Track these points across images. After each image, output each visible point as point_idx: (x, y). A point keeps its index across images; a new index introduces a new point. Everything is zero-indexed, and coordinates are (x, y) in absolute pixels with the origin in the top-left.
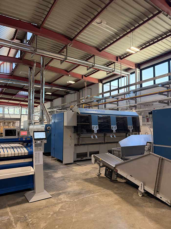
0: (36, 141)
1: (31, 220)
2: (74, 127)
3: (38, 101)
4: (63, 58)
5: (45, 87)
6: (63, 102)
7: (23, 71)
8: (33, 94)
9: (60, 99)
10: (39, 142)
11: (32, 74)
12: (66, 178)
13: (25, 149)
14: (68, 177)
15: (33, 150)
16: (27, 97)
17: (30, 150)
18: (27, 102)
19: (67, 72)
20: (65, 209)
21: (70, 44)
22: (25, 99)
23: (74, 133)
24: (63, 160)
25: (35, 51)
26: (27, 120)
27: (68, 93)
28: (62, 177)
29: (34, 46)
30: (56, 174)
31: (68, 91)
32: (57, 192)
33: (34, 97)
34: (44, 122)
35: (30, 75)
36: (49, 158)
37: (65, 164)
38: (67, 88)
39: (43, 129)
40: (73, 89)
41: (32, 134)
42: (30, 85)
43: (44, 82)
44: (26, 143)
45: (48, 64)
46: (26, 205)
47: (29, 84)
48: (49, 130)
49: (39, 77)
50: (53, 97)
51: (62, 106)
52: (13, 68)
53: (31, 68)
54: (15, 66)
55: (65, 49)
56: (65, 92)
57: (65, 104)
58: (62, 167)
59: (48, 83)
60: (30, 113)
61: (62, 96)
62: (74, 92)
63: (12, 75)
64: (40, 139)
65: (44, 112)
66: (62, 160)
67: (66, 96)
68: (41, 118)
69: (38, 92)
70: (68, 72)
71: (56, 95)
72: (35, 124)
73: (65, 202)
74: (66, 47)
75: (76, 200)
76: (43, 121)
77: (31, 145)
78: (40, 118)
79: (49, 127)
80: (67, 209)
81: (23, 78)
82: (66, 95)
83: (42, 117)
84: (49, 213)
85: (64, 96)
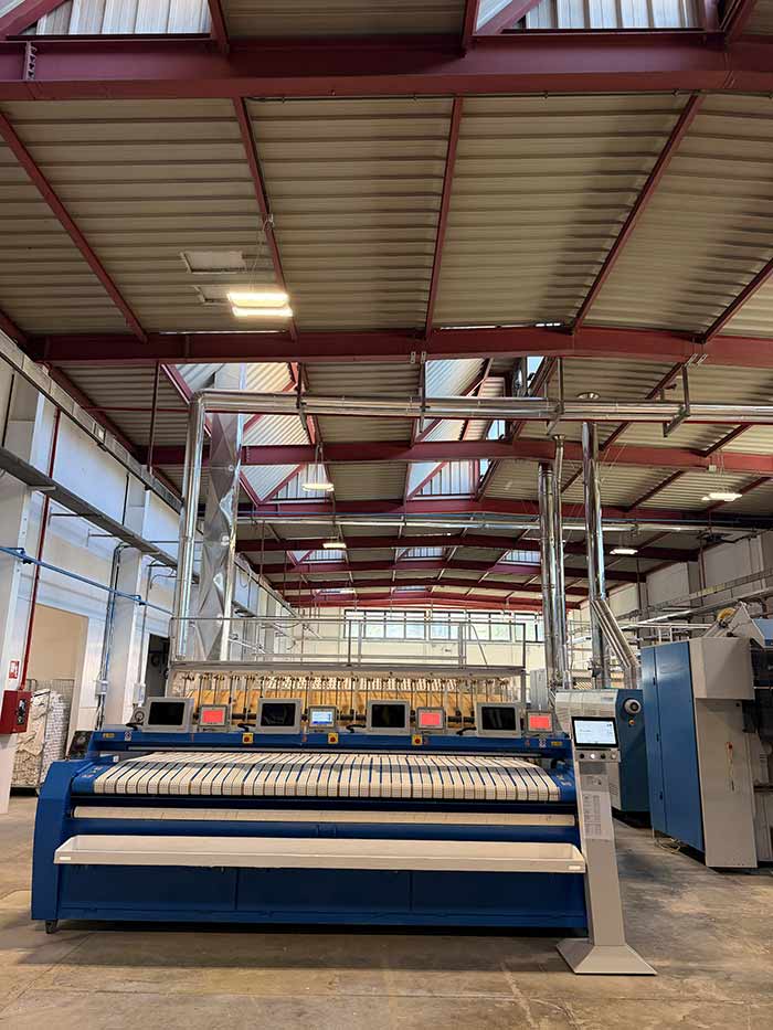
0: (583, 752)
1: (582, 1021)
2: (745, 704)
3: (580, 584)
4: (672, 415)
5: (605, 529)
6: (697, 582)
7: (519, 479)
8: (558, 558)
9: (680, 569)
10: (593, 756)
11: (550, 487)
12: (719, 921)
13: (547, 778)
14: (727, 921)
15: (574, 784)
16: (537, 570)
17: (564, 784)
18: (537, 588)
19: (698, 455)
20: (709, 1024)
21: (698, 358)
22: (531, 579)
23: (745, 731)
24: (704, 848)
25: (559, 410)
26: (544, 667)
27: (715, 541)
28: (701, 916)
29: (554, 397)
30: (674, 900)
31: (715, 530)
32: (679, 964)
33: (565, 568)
34: (613, 676)
35: (542, 487)
36: (647, 836)
37: (715, 869)
38: (708, 519)
39: (610, 707)
40: (737, 522)
41: (566, 728)
42: (547, 525)
43: (599, 511)
44: (550, 760)
45: (611, 438)
46: (564, 979)
47: (543, 521)
48: (632, 716)
49: (577, 493)
50: (645, 564)
51: (691, 601)
52: (483, 472)
53: (546, 467)
54: (490, 467)
55: (679, 374)
56: (700, 535)
57: (704, 592)
58: (702, 877)
59: (616, 511)
60: (552, 639)
61: (689, 556)
62: (747, 533)
63: (479, 500)
64: (596, 745)
65: (607, 634)
66: (700, 849)
67: (706, 553)
68: (599, 662)
69: (577, 547)
70: (704, 454)
71: (657, 554)
72: (574, 684)
73: (709, 1001)
74: (679, 367)
75: (756, 1006)
76: (606, 676)
77: (567, 770)
78: (594, 664)
79: (634, 703)
80: (717, 1024)
81: (519, 501)
82: (706, 547)
83: (602, 659)
84: (646, 1018)
85: (700, 556)
